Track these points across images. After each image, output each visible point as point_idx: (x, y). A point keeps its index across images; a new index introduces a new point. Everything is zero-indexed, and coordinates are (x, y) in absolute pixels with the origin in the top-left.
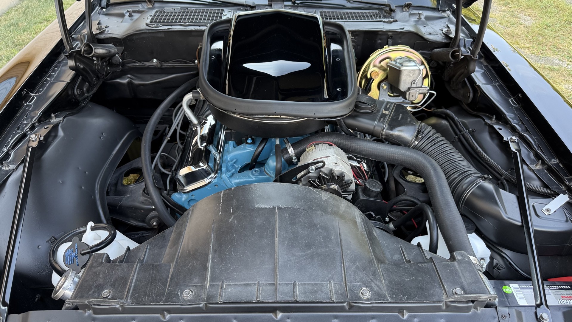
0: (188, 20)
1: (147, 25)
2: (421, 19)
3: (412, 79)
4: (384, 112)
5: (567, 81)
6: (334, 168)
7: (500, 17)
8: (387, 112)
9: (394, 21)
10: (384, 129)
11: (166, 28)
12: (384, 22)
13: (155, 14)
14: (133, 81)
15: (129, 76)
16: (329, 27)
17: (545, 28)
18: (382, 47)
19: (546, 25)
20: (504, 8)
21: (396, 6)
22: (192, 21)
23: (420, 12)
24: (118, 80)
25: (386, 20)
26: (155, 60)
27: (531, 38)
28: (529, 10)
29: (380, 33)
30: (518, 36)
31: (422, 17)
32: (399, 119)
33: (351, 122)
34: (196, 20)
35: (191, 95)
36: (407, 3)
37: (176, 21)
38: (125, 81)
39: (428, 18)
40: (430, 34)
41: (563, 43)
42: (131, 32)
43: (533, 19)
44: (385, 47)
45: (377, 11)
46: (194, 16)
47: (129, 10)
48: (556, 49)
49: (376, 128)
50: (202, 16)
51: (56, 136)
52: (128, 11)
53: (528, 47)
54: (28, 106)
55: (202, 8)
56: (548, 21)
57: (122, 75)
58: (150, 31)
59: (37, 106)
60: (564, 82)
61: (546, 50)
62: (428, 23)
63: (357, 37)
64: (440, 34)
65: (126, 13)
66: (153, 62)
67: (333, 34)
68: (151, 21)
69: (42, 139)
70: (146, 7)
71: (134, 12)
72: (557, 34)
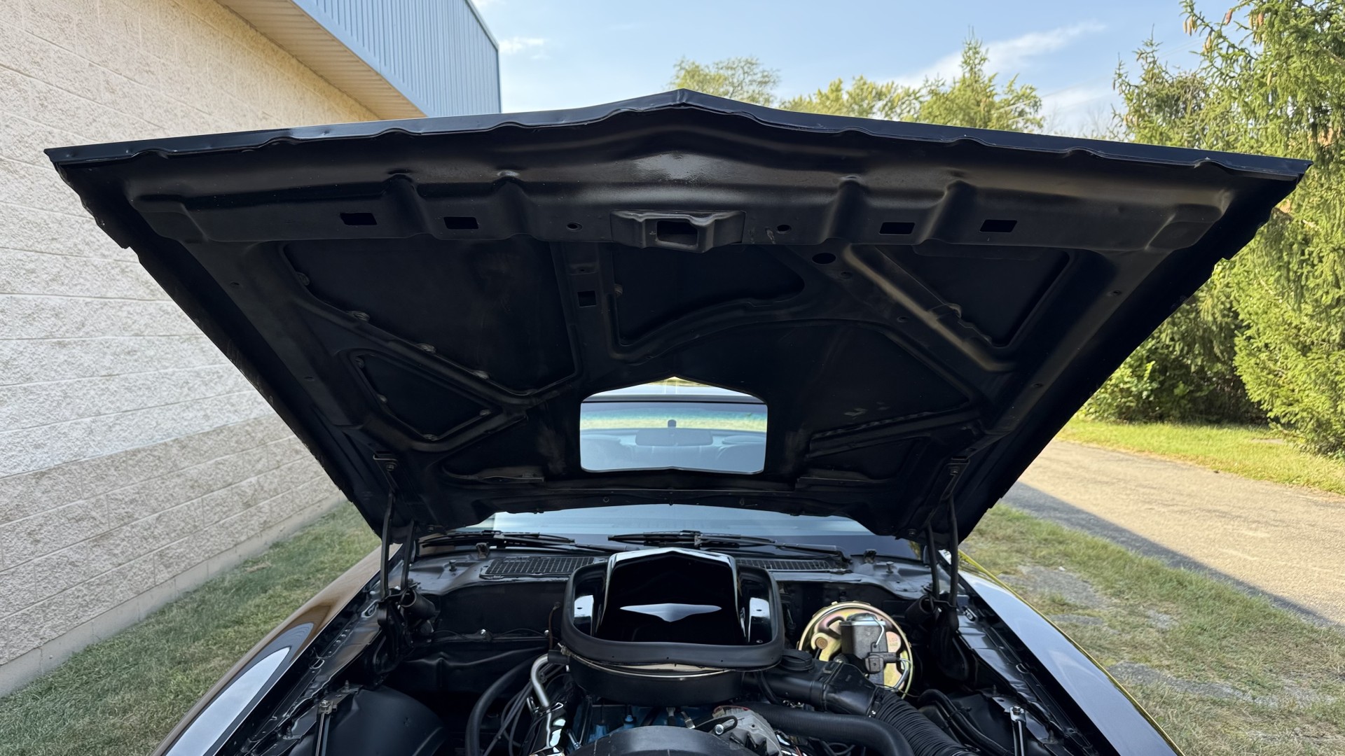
0: (542, 570)
1: (481, 576)
2: (892, 572)
3: (870, 640)
4: (826, 672)
5: (1251, 724)
6: (751, 731)
7: (1109, 616)
8: (829, 672)
9: (846, 572)
10: (823, 691)
11: (510, 579)
12: (832, 573)
13: (493, 564)
14: (447, 662)
15: (442, 653)
16: (747, 574)
17: (1200, 634)
18: (829, 604)
19: (1199, 627)
20: (1115, 600)
21: (852, 556)
22: (547, 571)
23: (889, 563)
24: (423, 660)
25: (835, 570)
26: (484, 631)
27: (1171, 650)
28: (1166, 604)
29: (826, 586)
30: (1146, 647)
31: (895, 571)
32: (847, 680)
33: (777, 684)
34: (554, 570)
35: (546, 658)
36: (868, 550)
37: (524, 571)
38: (434, 662)
39: (904, 573)
40: (905, 590)
41: (1238, 659)
42: (458, 585)
43: (1175, 618)
44: (833, 603)
45: (823, 561)
46: (550, 566)
47: (452, 561)
48: (1223, 669)
49: (813, 691)
50: (561, 566)
51: (349, 709)
52: (451, 563)
53: (1168, 666)
54: (313, 670)
55: (561, 557)
56: (1202, 620)
57: (430, 653)
58: (486, 584)
59: (325, 669)
60: (1245, 725)
61: (1204, 670)
62: (905, 578)
63: (793, 594)
64: (921, 591)
65: (446, 566)
66: (480, 633)
67: (754, 583)
68: (488, 572)
69: (335, 707)
70: (476, 558)
71: (459, 565)
72: (1224, 643)
